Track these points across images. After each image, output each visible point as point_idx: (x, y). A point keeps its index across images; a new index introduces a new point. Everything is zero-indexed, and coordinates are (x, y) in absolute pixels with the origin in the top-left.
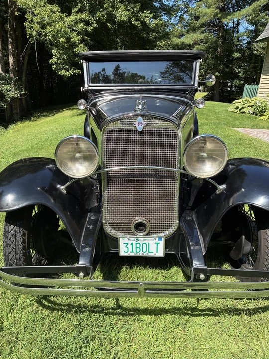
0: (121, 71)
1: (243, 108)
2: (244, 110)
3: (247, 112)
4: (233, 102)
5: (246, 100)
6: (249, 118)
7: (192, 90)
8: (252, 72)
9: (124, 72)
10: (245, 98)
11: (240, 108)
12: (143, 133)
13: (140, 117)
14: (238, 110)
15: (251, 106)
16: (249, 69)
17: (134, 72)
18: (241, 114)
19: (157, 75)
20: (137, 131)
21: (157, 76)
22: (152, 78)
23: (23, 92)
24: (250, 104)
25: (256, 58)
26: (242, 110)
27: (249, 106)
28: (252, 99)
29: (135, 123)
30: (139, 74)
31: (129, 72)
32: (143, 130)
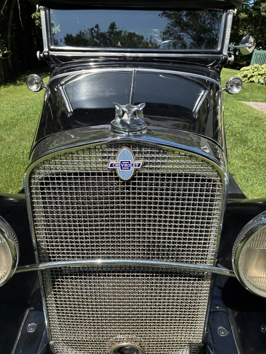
0: (117, 30)
1: (252, 76)
2: (253, 79)
3: (256, 81)
4: (242, 69)
5: (256, 68)
6: (259, 88)
7: (218, 60)
8: (258, 35)
9: (121, 32)
10: (255, 65)
11: (248, 77)
12: (134, 184)
13: (125, 149)
14: (247, 79)
15: (262, 75)
16: (255, 32)
17: (132, 32)
18: (250, 84)
19: (156, 35)
20: (117, 179)
21: (157, 37)
22: (151, 39)
23: (5, 52)
24: (260, 73)
25: (263, 20)
26: (251, 79)
27: (259, 75)
28: (263, 66)
29: (112, 162)
30: (137, 33)
31: (126, 31)
32: (133, 178)
